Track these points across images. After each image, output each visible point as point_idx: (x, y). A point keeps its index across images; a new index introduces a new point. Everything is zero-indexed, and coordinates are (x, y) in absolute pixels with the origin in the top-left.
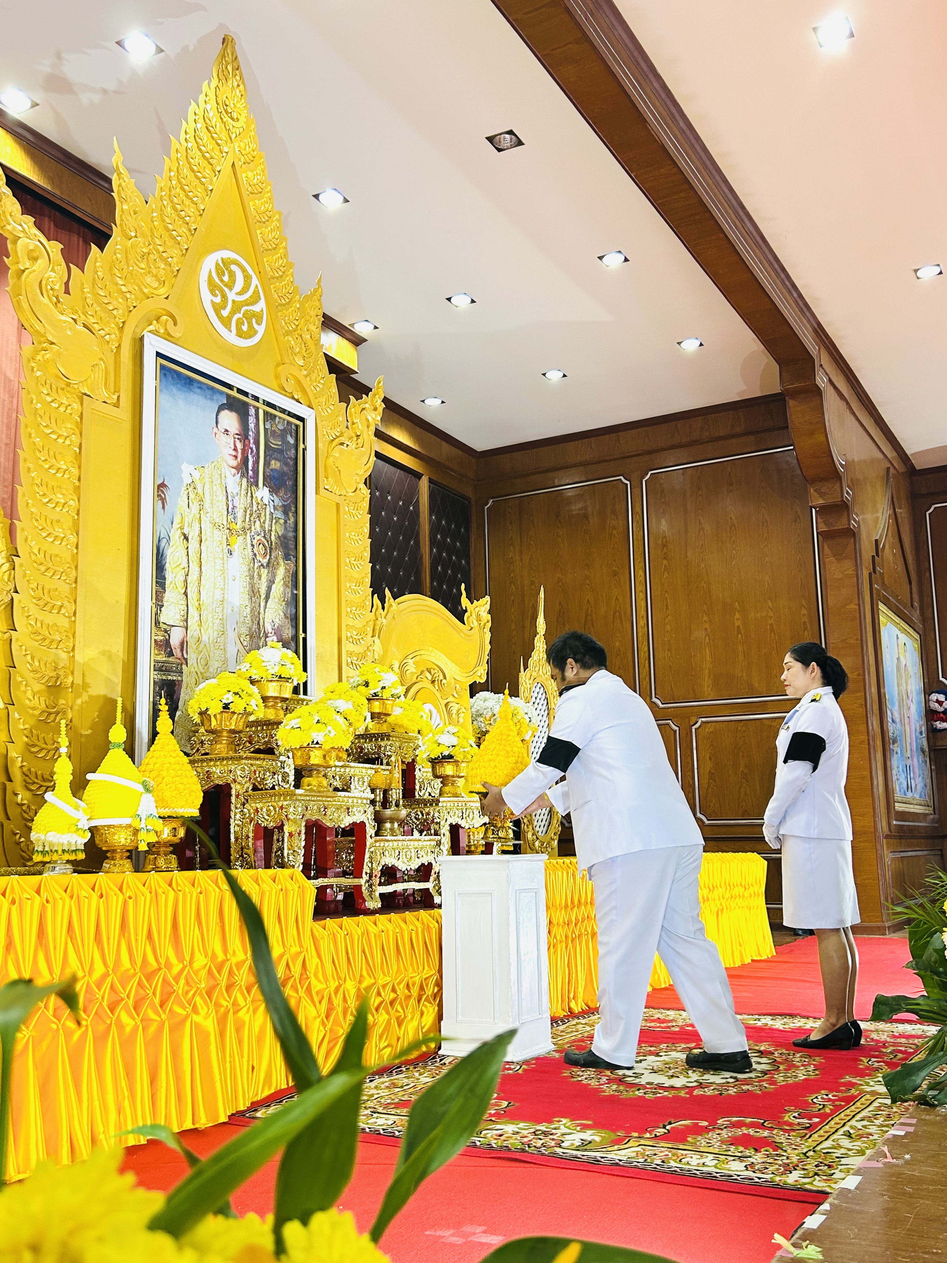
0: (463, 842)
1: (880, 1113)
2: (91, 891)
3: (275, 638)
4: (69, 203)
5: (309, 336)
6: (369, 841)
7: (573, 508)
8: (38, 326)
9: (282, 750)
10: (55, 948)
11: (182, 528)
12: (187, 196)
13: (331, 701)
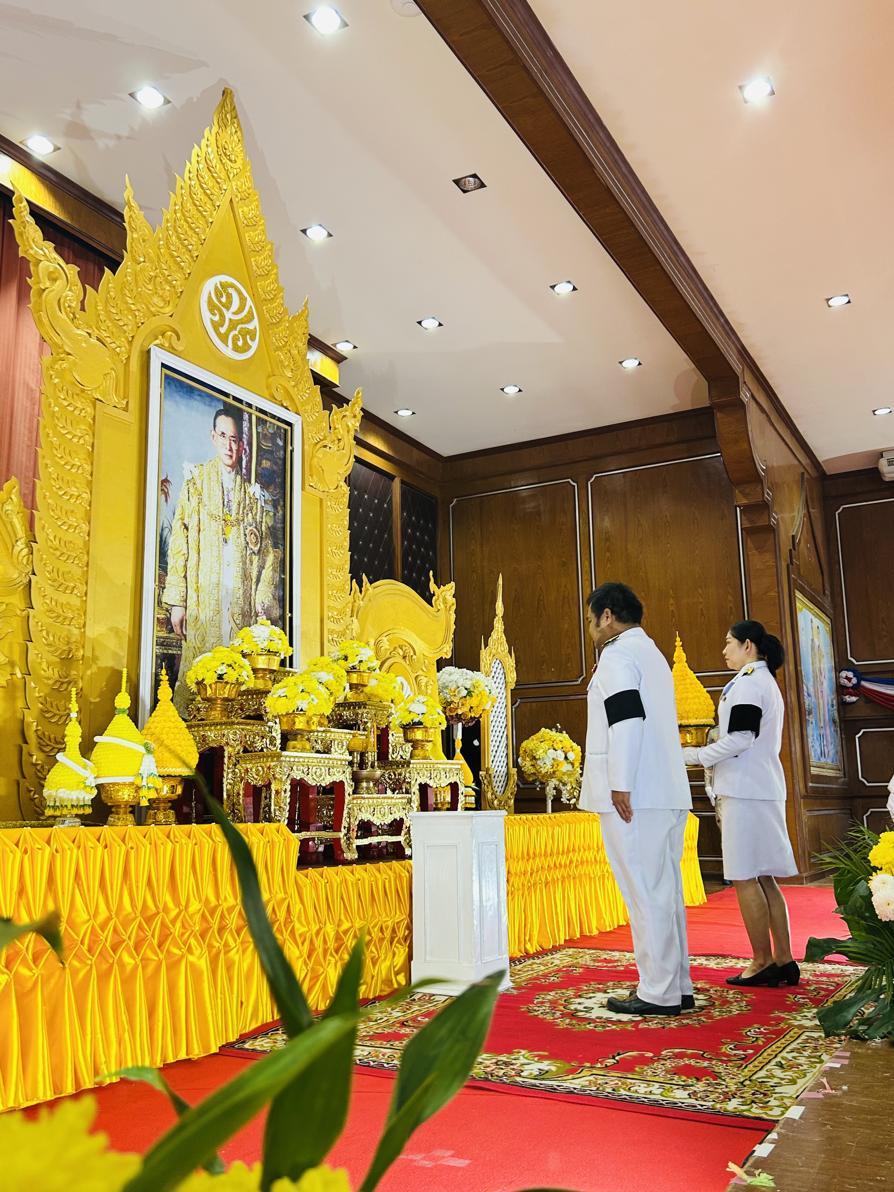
0: (431, 800)
1: (808, 1045)
2: (97, 842)
3: (265, 617)
4: (86, 236)
5: (296, 352)
6: (347, 799)
7: (527, 506)
8: (56, 339)
9: (270, 716)
10: (63, 893)
11: (182, 519)
12: (190, 227)
13: (314, 673)
